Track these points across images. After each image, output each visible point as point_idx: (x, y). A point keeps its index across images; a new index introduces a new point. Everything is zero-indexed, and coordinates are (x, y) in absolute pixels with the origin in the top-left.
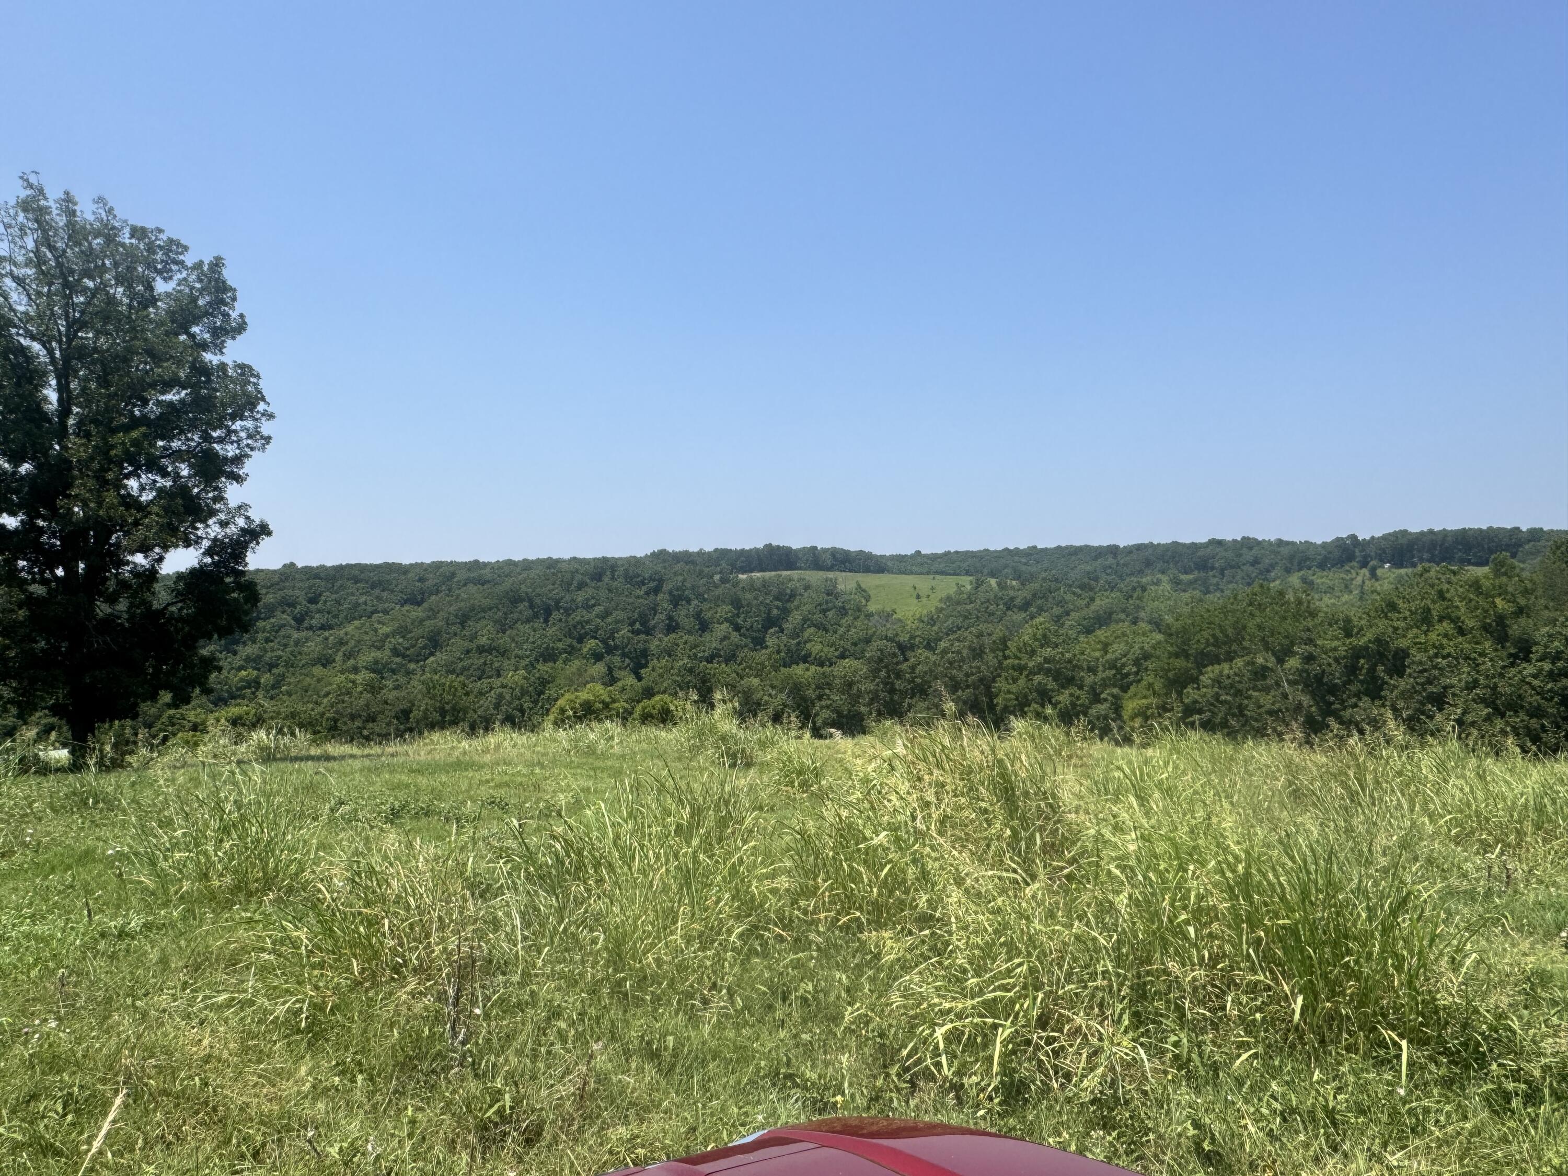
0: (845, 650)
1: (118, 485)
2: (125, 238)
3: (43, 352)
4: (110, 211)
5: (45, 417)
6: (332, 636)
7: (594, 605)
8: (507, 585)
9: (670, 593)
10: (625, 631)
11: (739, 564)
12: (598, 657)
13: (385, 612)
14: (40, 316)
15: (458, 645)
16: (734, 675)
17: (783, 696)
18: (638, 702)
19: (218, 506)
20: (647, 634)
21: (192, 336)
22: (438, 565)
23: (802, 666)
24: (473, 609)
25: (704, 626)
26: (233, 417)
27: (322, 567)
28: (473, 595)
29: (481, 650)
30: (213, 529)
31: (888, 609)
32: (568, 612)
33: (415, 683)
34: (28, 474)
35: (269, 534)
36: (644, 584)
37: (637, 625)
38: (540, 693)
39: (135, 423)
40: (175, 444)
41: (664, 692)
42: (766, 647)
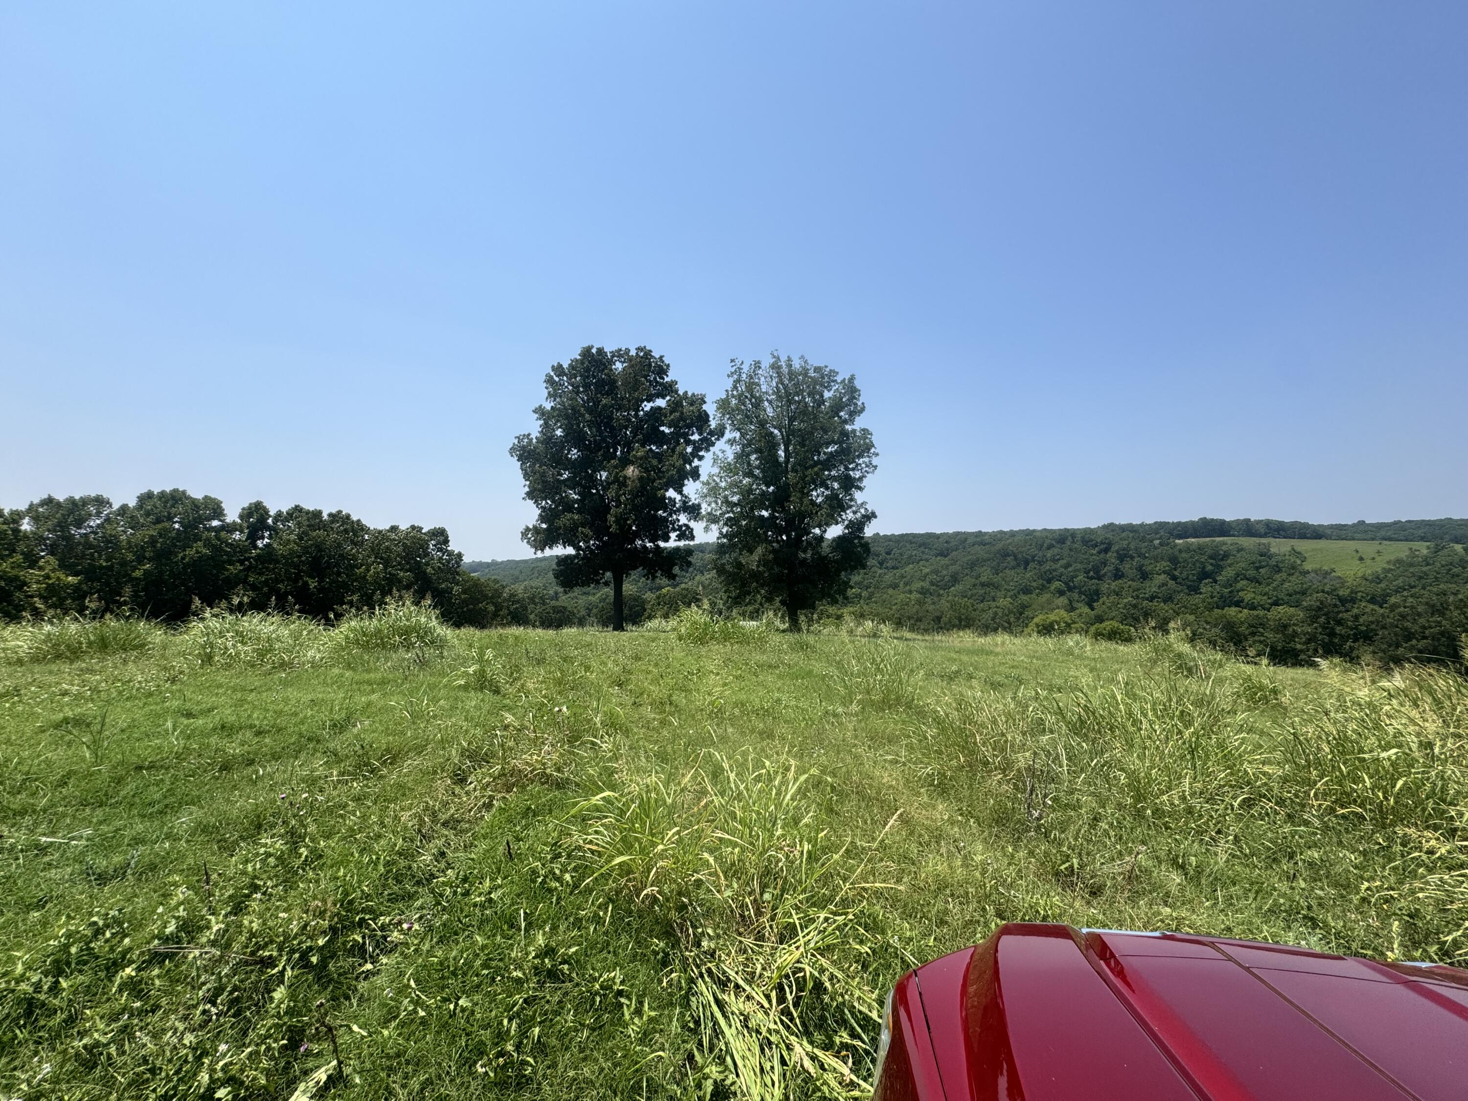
0: (1278, 599)
1: (808, 494)
2: (812, 374)
3: (779, 434)
4: (806, 362)
5: (780, 464)
6: (898, 572)
7: (1059, 559)
8: (999, 546)
9: (1117, 552)
10: (1081, 577)
11: (1175, 532)
12: (1061, 593)
13: (927, 560)
14: (778, 416)
15: (969, 581)
16: (1171, 611)
17: (1218, 630)
18: (1092, 624)
19: (852, 503)
20: (1099, 579)
21: (840, 417)
22: (957, 534)
23: (1233, 609)
24: (978, 560)
25: (1145, 576)
26: (859, 457)
27: (893, 535)
28: (980, 552)
29: (983, 585)
30: (849, 515)
31: (1326, 568)
32: (1040, 563)
33: (943, 601)
34: (773, 491)
35: (876, 517)
36: (1097, 546)
37: (1092, 573)
38: (1021, 614)
39: (816, 463)
40: (833, 473)
41: (1112, 619)
42: (1201, 593)
